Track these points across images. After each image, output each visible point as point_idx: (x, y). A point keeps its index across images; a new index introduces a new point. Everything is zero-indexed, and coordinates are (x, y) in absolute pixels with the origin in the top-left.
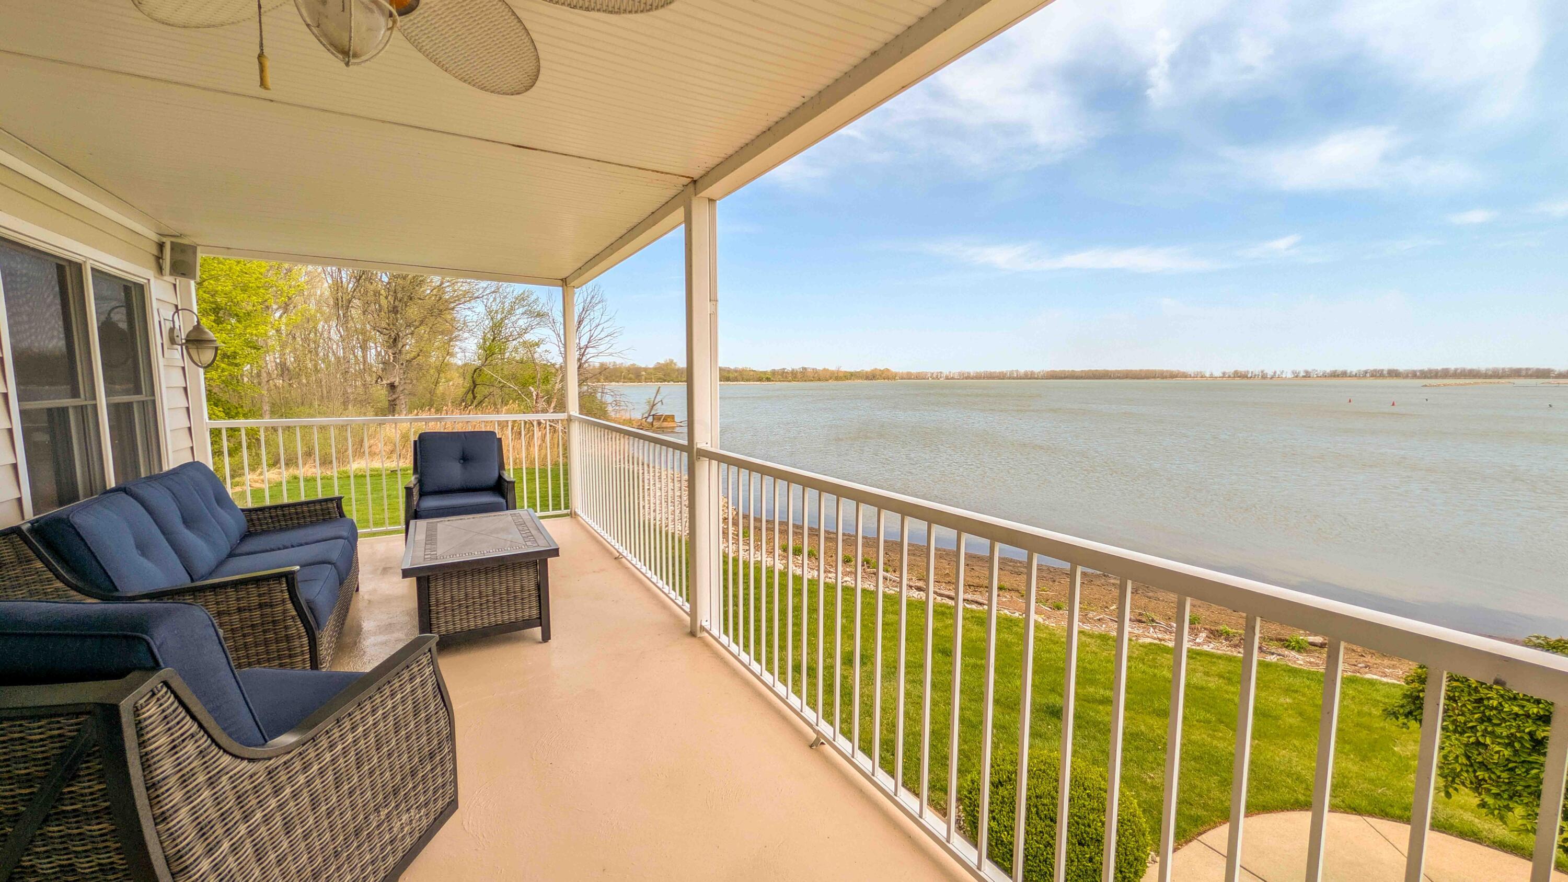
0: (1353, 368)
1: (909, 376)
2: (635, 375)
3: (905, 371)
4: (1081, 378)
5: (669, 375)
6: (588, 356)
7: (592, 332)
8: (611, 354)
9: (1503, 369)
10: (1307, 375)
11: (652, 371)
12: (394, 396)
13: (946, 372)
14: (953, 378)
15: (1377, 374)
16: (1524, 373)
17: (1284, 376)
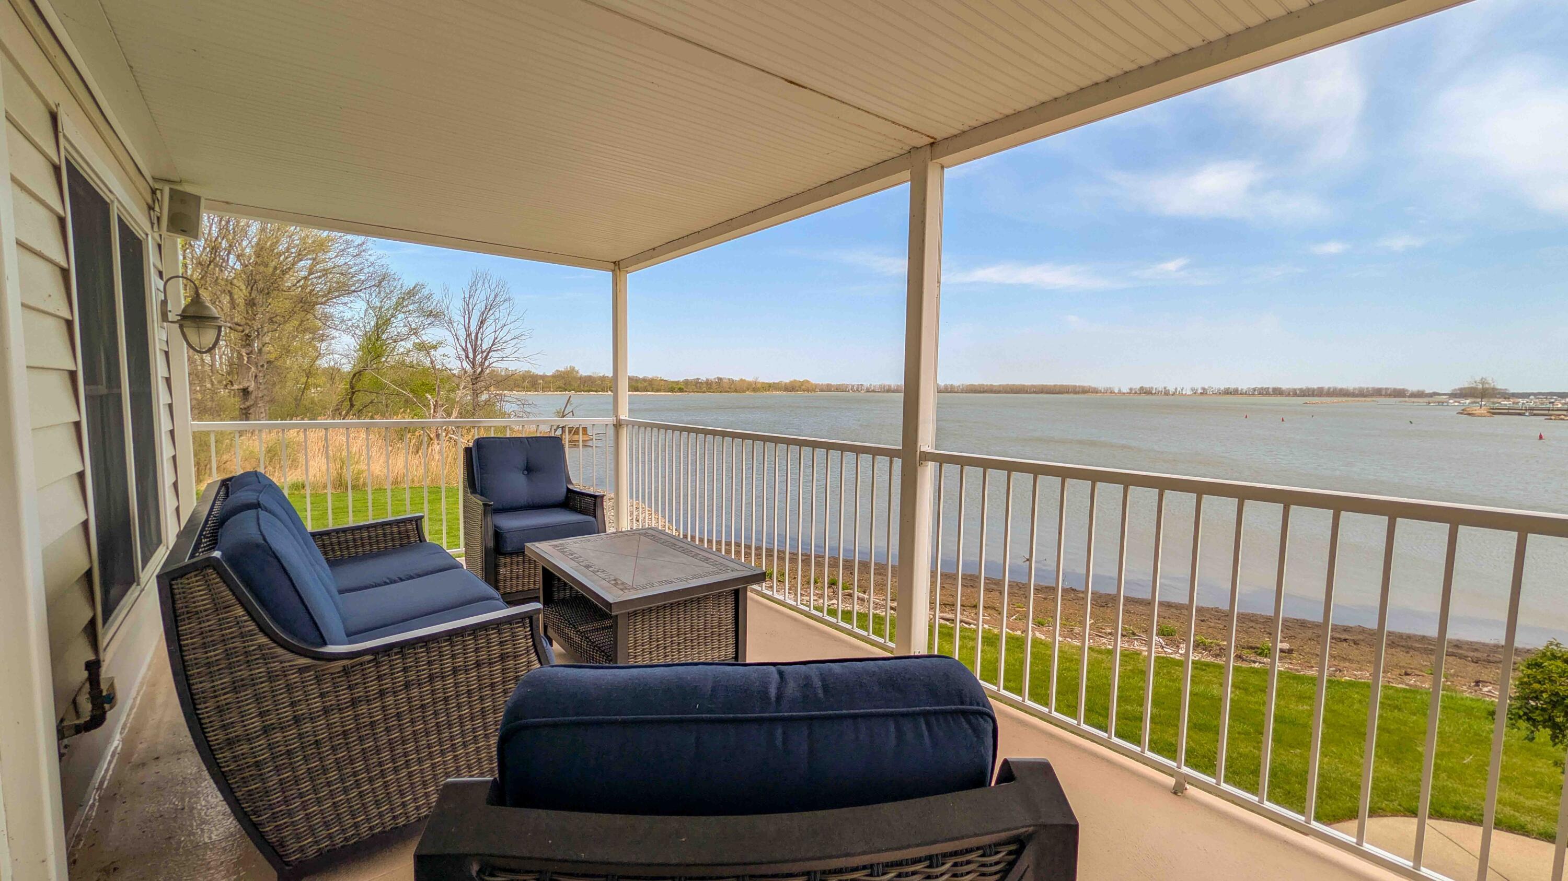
0: (1244, 386)
1: (828, 388)
2: (532, 382)
3: (825, 382)
4: (999, 392)
5: (570, 384)
6: (492, 360)
7: (497, 333)
8: (517, 359)
9: (1367, 388)
10: (1204, 392)
11: (550, 379)
12: (248, 404)
13: (866, 384)
14: (874, 391)
15: (1264, 392)
16: (1383, 393)
17: (1184, 393)
